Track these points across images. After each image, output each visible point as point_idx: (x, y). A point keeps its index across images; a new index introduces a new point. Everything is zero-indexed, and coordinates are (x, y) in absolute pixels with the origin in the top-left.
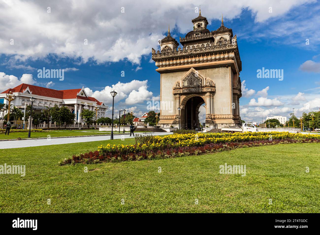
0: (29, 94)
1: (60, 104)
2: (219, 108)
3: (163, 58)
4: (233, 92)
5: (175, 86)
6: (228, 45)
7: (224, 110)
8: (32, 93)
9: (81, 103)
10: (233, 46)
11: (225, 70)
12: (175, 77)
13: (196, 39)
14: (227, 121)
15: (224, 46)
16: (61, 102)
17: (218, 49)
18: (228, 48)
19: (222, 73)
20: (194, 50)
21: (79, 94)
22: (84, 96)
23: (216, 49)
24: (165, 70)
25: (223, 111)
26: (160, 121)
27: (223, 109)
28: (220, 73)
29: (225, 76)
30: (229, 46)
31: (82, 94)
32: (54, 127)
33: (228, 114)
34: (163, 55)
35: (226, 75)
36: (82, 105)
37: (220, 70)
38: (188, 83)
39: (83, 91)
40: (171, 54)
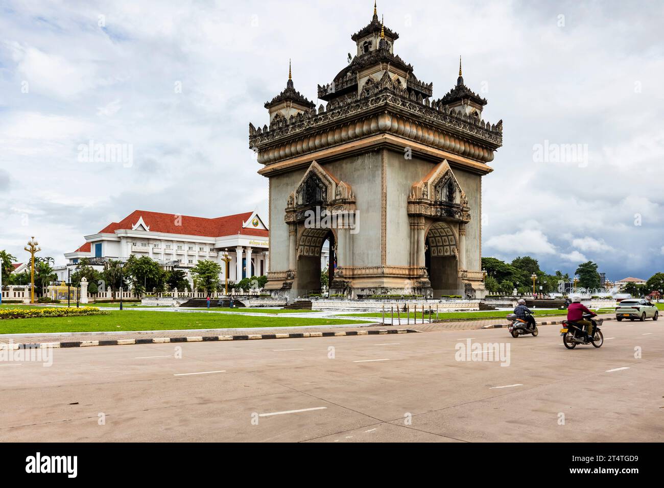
0: (145, 232)
1: (212, 247)
2: (362, 253)
3: (266, 145)
4: (408, 211)
5: (286, 207)
6: (370, 100)
7: (370, 256)
8: (151, 230)
9: (250, 243)
10: (380, 101)
11: (373, 162)
12: (291, 185)
13: (346, 87)
14: (373, 283)
15: (364, 103)
16: (214, 244)
17: (354, 112)
18: (371, 106)
19: (369, 168)
20: (314, 119)
21: (248, 224)
22: (260, 227)
23: (351, 113)
24: (272, 170)
25: (368, 258)
26: (268, 283)
27: (368, 255)
28: (365, 169)
29: (374, 176)
30: (372, 100)
31: (256, 224)
32: (130, 297)
33: (378, 265)
34: (265, 136)
35: (377, 172)
36: (252, 248)
37: (366, 161)
38: (303, 199)
39: (257, 215)
40: (278, 134)
